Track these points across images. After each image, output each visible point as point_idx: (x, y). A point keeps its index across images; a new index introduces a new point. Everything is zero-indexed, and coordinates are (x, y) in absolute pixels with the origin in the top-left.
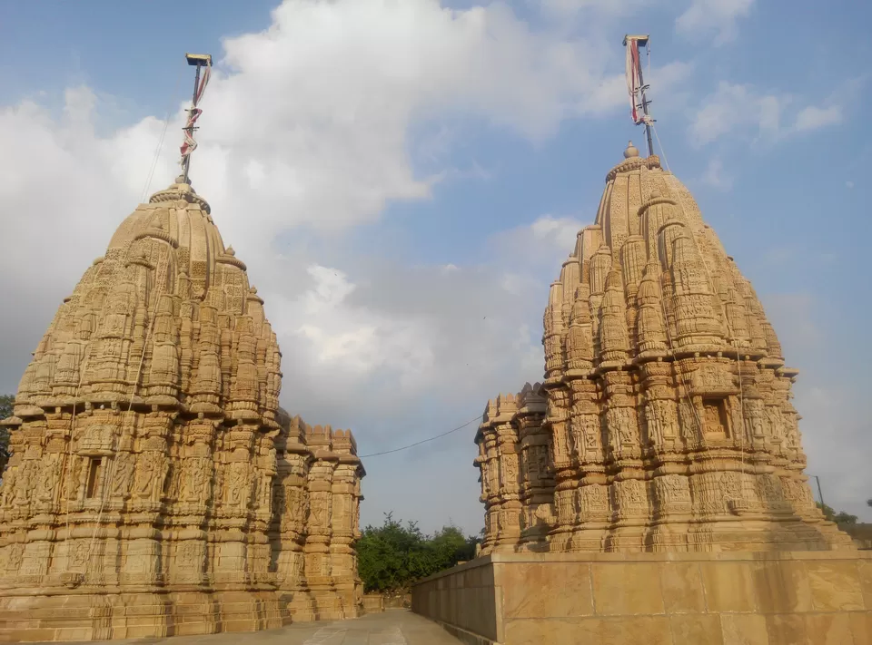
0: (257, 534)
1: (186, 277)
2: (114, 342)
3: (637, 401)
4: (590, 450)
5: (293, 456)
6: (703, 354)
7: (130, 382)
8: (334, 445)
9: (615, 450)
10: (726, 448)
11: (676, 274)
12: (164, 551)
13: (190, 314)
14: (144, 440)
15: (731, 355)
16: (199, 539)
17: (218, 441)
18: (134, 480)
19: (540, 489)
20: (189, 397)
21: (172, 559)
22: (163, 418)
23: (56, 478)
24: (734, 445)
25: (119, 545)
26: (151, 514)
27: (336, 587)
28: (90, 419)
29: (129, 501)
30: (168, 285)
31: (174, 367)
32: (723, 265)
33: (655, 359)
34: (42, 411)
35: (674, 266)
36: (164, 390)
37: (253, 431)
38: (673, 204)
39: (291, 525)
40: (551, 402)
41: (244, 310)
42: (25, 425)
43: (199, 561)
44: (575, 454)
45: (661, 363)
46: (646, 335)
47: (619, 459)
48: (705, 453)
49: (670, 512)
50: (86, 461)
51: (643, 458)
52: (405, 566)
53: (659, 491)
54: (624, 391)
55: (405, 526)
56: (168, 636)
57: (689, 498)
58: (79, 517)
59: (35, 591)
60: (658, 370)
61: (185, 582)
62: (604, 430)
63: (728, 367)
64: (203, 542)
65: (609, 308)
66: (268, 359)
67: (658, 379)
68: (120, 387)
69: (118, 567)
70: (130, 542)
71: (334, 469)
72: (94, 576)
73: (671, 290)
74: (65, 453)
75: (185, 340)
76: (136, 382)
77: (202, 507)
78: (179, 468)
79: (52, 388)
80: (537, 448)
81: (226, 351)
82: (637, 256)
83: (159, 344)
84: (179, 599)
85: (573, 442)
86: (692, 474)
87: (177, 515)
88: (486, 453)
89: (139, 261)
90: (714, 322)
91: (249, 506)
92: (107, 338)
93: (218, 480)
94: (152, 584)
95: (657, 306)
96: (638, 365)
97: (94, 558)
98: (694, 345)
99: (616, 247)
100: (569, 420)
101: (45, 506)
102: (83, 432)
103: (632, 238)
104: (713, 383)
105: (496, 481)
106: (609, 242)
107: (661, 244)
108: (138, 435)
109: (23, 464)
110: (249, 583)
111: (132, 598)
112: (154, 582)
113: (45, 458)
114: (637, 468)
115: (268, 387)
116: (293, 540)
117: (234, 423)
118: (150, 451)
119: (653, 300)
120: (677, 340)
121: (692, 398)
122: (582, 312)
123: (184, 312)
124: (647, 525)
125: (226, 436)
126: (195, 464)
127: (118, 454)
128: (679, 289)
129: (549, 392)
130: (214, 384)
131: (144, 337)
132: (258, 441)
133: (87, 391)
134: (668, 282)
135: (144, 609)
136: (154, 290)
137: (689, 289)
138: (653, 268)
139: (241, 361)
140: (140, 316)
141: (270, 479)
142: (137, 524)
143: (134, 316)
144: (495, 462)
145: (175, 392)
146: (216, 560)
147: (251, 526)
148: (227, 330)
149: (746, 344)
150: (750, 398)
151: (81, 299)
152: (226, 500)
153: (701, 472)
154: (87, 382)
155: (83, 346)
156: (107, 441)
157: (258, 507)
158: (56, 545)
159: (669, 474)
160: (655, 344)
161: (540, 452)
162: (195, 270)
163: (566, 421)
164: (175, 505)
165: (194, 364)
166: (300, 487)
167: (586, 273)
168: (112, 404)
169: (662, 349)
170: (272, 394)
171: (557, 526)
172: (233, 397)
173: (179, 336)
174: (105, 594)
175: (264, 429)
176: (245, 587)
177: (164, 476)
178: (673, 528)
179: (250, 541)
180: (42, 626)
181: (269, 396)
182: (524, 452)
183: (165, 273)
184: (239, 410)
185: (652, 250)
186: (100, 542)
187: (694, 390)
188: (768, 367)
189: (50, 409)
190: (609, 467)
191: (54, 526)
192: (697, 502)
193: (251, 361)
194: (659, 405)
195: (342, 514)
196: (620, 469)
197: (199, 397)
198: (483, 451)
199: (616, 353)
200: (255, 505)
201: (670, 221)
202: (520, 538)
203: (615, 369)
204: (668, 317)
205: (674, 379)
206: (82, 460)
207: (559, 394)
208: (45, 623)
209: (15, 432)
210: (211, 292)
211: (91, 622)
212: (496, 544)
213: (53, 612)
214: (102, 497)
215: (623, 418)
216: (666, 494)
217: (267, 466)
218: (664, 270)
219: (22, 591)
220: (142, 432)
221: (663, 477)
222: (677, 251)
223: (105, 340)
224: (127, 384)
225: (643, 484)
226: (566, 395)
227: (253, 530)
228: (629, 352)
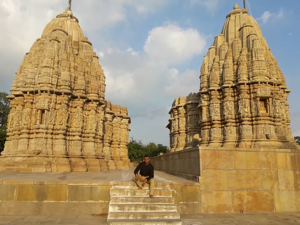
0: (98, 140)
1: (71, 46)
2: (47, 68)
3: (235, 99)
4: (216, 116)
5: (108, 115)
6: (261, 83)
7: (54, 84)
8: (121, 112)
9: (226, 116)
10: (266, 116)
11: (253, 53)
12: (67, 144)
13: (73, 60)
14: (59, 105)
15: (271, 84)
16: (79, 140)
17: (84, 107)
18: (56, 119)
19: (193, 129)
20: (74, 91)
21: (70, 147)
22: (66, 97)
23: (28, 117)
24: (269, 115)
25: (52, 141)
26: (63, 131)
27: (122, 159)
28: (40, 97)
29: (55, 126)
30: (65, 49)
31: (69, 79)
32: (268, 51)
33: (243, 84)
34: (22, 93)
35: (253, 50)
36: (66, 87)
37: (97, 104)
38: (252, 27)
39: (108, 138)
40: (202, 99)
41: (92, 60)
42: (16, 98)
43: (79, 148)
44: (210, 117)
45: (246, 85)
46: (241, 75)
47: (227, 119)
48: (259, 118)
49: (245, 138)
50: (39, 111)
51: (236, 119)
52: (138, 154)
53: (241, 130)
54: (231, 95)
55: (137, 142)
56: (71, 172)
57: (252, 133)
58: (38, 131)
59: (24, 155)
60: (245, 88)
61: (75, 155)
62: (222, 109)
63: (269, 88)
64: (81, 141)
65: (227, 65)
66: (101, 79)
67: (244, 91)
68: (50, 85)
69: (52, 148)
70: (56, 140)
71: (121, 120)
72: (44, 151)
73: (251, 59)
74: (31, 108)
75: (72, 70)
76: (56, 84)
77: (80, 129)
78: (72, 116)
79: (25, 85)
80: (193, 115)
81: (86, 75)
82: (238, 46)
83: (63, 70)
84: (73, 160)
85: (209, 113)
86: (254, 125)
87: (71, 132)
88: (174, 117)
89: (55, 39)
90: (266, 71)
91: (96, 130)
92: (45, 67)
93: (85, 120)
94: (64, 155)
95: (246, 65)
96: (237, 86)
97: (44, 145)
98: (259, 79)
99: (230, 42)
100: (209, 105)
101: (25, 126)
102: (38, 101)
103: (236, 39)
104: (264, 93)
105: (177, 126)
106: (227, 41)
107: (248, 42)
108: (57, 103)
109: (16, 112)
110: (96, 156)
111: (58, 159)
112: (65, 154)
113: (24, 110)
114: (233, 122)
115: (101, 89)
116: (108, 143)
117: (90, 101)
118: (62, 109)
119: (244, 62)
120: (252, 77)
121: (256, 98)
122: (216, 66)
123: (71, 59)
124: (236, 142)
125: (87, 106)
126: (77, 114)
127: (50, 109)
128: (254, 59)
129: (202, 95)
130: (83, 86)
131: (58, 67)
132: (98, 108)
133: (38, 86)
134: (250, 56)
135: (62, 163)
136: (60, 50)
137: (258, 59)
138: (244, 50)
139: (92, 79)
140: (56, 59)
141: (102, 122)
142: (58, 134)
143: (54, 59)
144: (177, 120)
145: (70, 88)
146: (85, 148)
147: (96, 137)
148: (87, 67)
149: (276, 80)
150: (275, 99)
151: (33, 53)
152: (88, 127)
153: (257, 124)
154: (38, 83)
155: (36, 70)
156: (46, 104)
157: (98, 131)
158: (30, 140)
159: (245, 125)
160: (244, 78)
161: (194, 117)
162: (74, 44)
163: (207, 106)
164: (70, 128)
165: (75, 79)
166: (110, 125)
167: (218, 52)
168: (48, 91)
169: (246, 80)
170: (103, 92)
171: (202, 141)
172: (90, 91)
173: (70, 68)
174: (49, 157)
175: (100, 104)
176: (95, 157)
177: (67, 118)
178: (246, 143)
179: (96, 142)
180: (27, 167)
181: (101, 93)
182: (188, 117)
183: (65, 44)
184: (92, 96)
185: (244, 44)
186: (46, 139)
187: (257, 95)
188: (282, 89)
189: (25, 92)
190: (222, 122)
191: (29, 133)
192: (255, 134)
193: (95, 79)
194: (244, 100)
195: (124, 135)
196: (227, 123)
197: (78, 91)
198: (172, 116)
199: (229, 82)
200: (97, 130)
201: (251, 33)
202: (185, 145)
203: (228, 87)
204: (249, 69)
205: (250, 92)
206: (38, 111)
207: (205, 96)
208: (28, 166)
209: (12, 100)
210: (80, 53)
211: (45, 166)
212: (177, 147)
213: (31, 162)
214: (46, 124)
215: (230, 105)
216: (244, 131)
217: (101, 117)
218: (248, 51)
219: (20, 155)
220: (58, 102)
221: (243, 126)
222: (254, 44)
223: (44, 68)
224: (52, 84)
225: (235, 128)
226: (208, 96)
227: (97, 138)
228: (233, 81)
